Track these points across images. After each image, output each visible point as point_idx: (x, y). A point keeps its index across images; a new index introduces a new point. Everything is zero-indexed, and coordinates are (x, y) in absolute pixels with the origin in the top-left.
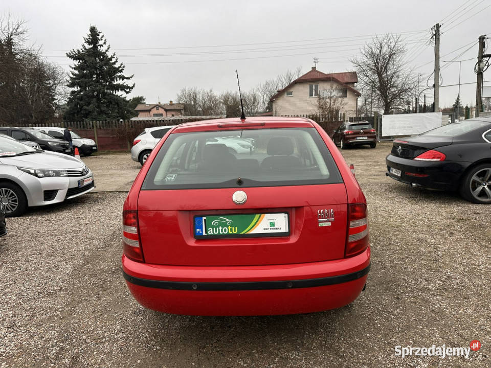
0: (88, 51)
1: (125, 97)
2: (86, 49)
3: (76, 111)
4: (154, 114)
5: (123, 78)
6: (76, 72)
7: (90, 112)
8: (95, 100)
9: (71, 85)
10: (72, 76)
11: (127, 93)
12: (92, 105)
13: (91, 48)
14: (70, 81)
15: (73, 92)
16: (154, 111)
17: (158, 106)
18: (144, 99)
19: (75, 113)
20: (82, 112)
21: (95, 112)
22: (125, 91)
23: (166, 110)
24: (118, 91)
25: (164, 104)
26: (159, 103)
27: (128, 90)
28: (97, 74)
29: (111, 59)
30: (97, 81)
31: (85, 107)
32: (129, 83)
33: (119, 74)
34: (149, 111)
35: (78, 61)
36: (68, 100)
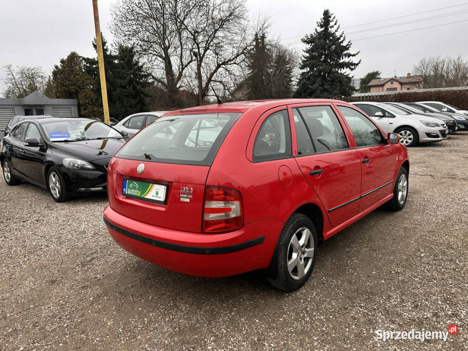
0: (320, 34)
1: (348, 74)
2: (317, 33)
3: (303, 90)
4: (387, 89)
5: (349, 55)
6: (308, 55)
7: (315, 91)
8: (319, 79)
9: (302, 68)
10: (304, 59)
11: (352, 70)
12: (316, 85)
13: (322, 31)
14: (302, 64)
15: (303, 74)
16: (388, 85)
17: (392, 80)
18: (379, 74)
19: (302, 92)
20: (308, 91)
21: (319, 90)
22: (350, 68)
23: (402, 84)
24: (344, 69)
25: (401, 78)
26: (396, 76)
27: (353, 67)
28: (325, 54)
29: (339, 39)
30: (325, 61)
31: (310, 86)
32: (354, 60)
33: (346, 52)
34: (383, 85)
35: (310, 44)
36: (298, 81)
